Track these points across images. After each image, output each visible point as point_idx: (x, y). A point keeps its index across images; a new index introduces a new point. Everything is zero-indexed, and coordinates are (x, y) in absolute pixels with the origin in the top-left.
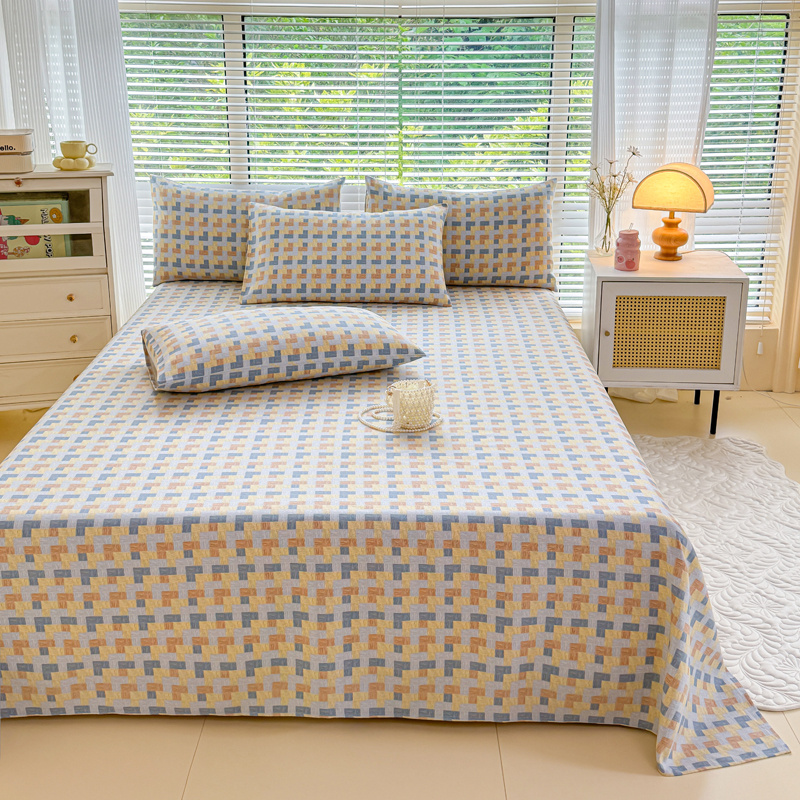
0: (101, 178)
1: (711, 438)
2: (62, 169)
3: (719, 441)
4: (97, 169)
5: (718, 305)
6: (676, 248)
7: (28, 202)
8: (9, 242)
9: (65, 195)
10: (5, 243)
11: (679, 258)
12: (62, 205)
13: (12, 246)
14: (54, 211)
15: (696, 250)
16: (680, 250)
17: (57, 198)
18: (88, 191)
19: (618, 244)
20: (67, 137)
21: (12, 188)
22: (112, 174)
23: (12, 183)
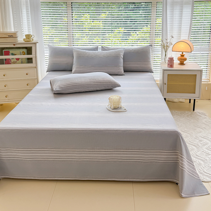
0: (35, 44)
1: (193, 112)
2: (25, 41)
3: (195, 113)
4: (34, 41)
5: (194, 77)
6: (184, 62)
7: (17, 50)
8: (12, 60)
9: (26, 48)
11: (185, 64)
14: (23, 52)
15: (189, 62)
16: (185, 62)
17: (24, 49)
18: (32, 47)
19: (168, 61)
20: (27, 33)
22: (38, 43)
23: (13, 45)
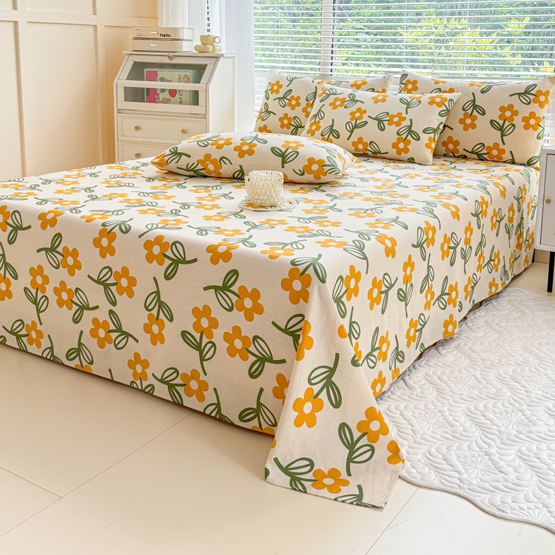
0: (217, 58)
2: (200, 52)
4: (216, 52)
8: (160, 93)
10: (158, 95)
12: (190, 73)
13: (162, 96)
14: (186, 76)
18: (206, 65)
21: (166, 60)
22: (223, 56)
23: (167, 58)
